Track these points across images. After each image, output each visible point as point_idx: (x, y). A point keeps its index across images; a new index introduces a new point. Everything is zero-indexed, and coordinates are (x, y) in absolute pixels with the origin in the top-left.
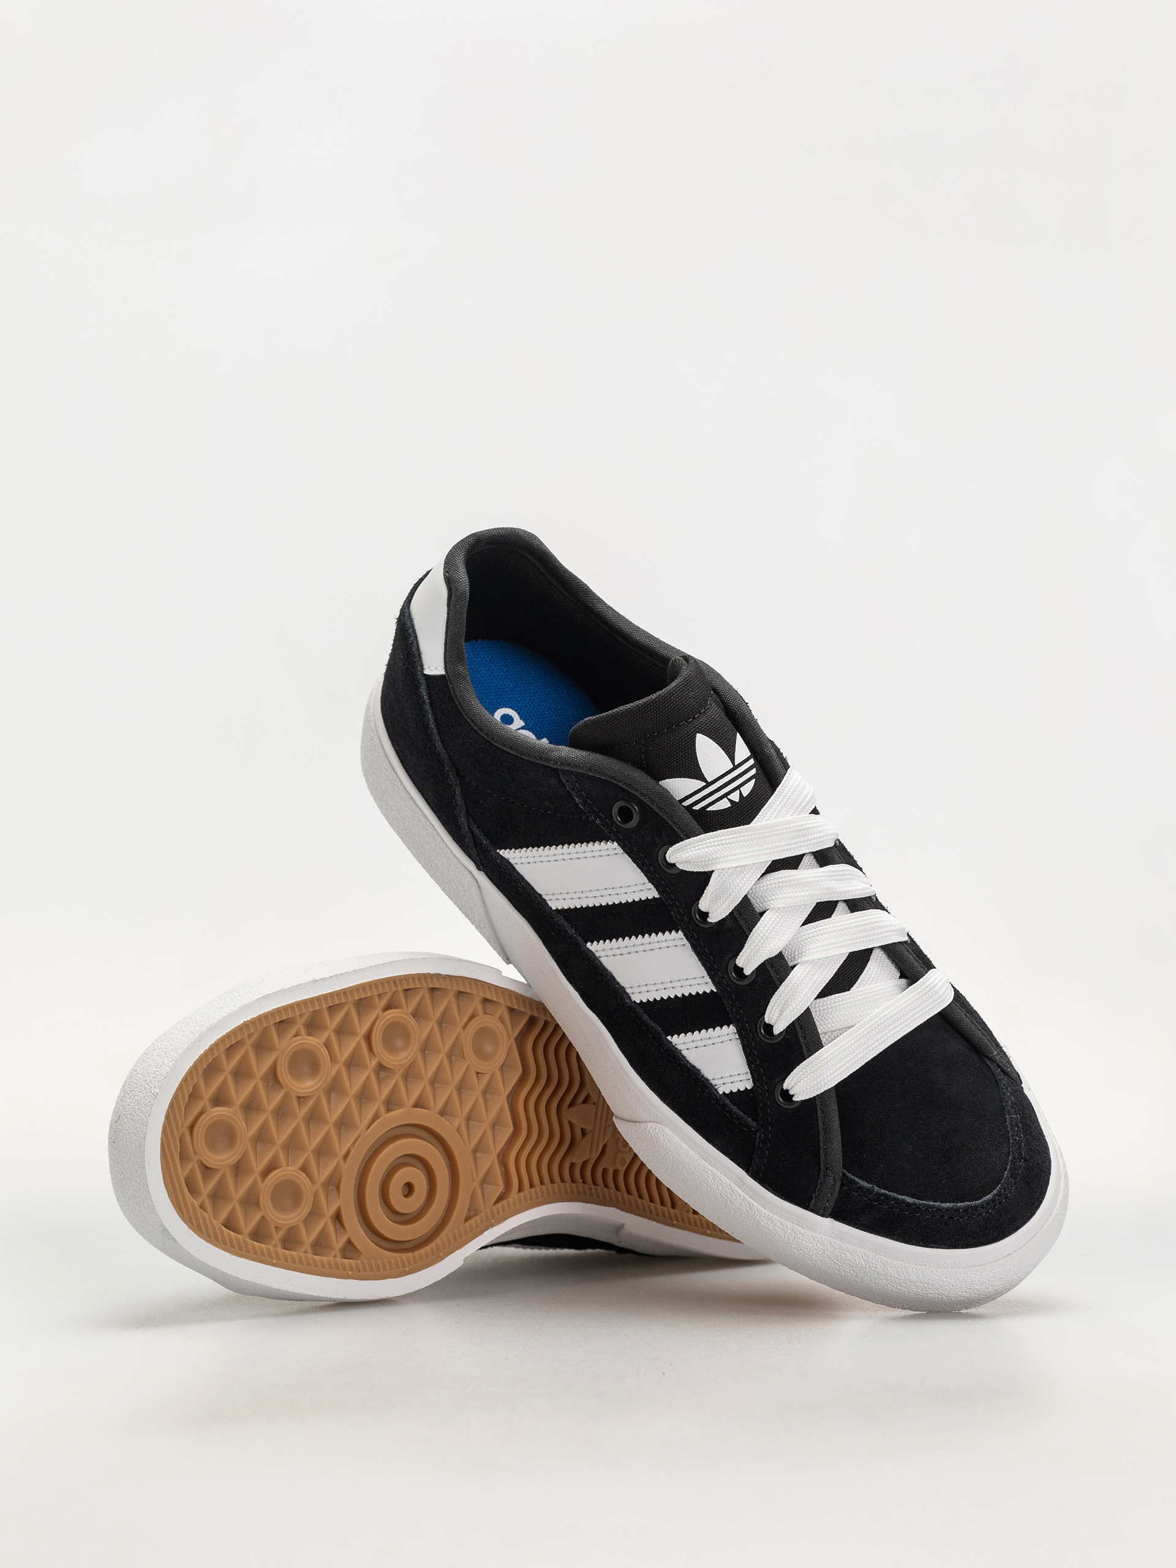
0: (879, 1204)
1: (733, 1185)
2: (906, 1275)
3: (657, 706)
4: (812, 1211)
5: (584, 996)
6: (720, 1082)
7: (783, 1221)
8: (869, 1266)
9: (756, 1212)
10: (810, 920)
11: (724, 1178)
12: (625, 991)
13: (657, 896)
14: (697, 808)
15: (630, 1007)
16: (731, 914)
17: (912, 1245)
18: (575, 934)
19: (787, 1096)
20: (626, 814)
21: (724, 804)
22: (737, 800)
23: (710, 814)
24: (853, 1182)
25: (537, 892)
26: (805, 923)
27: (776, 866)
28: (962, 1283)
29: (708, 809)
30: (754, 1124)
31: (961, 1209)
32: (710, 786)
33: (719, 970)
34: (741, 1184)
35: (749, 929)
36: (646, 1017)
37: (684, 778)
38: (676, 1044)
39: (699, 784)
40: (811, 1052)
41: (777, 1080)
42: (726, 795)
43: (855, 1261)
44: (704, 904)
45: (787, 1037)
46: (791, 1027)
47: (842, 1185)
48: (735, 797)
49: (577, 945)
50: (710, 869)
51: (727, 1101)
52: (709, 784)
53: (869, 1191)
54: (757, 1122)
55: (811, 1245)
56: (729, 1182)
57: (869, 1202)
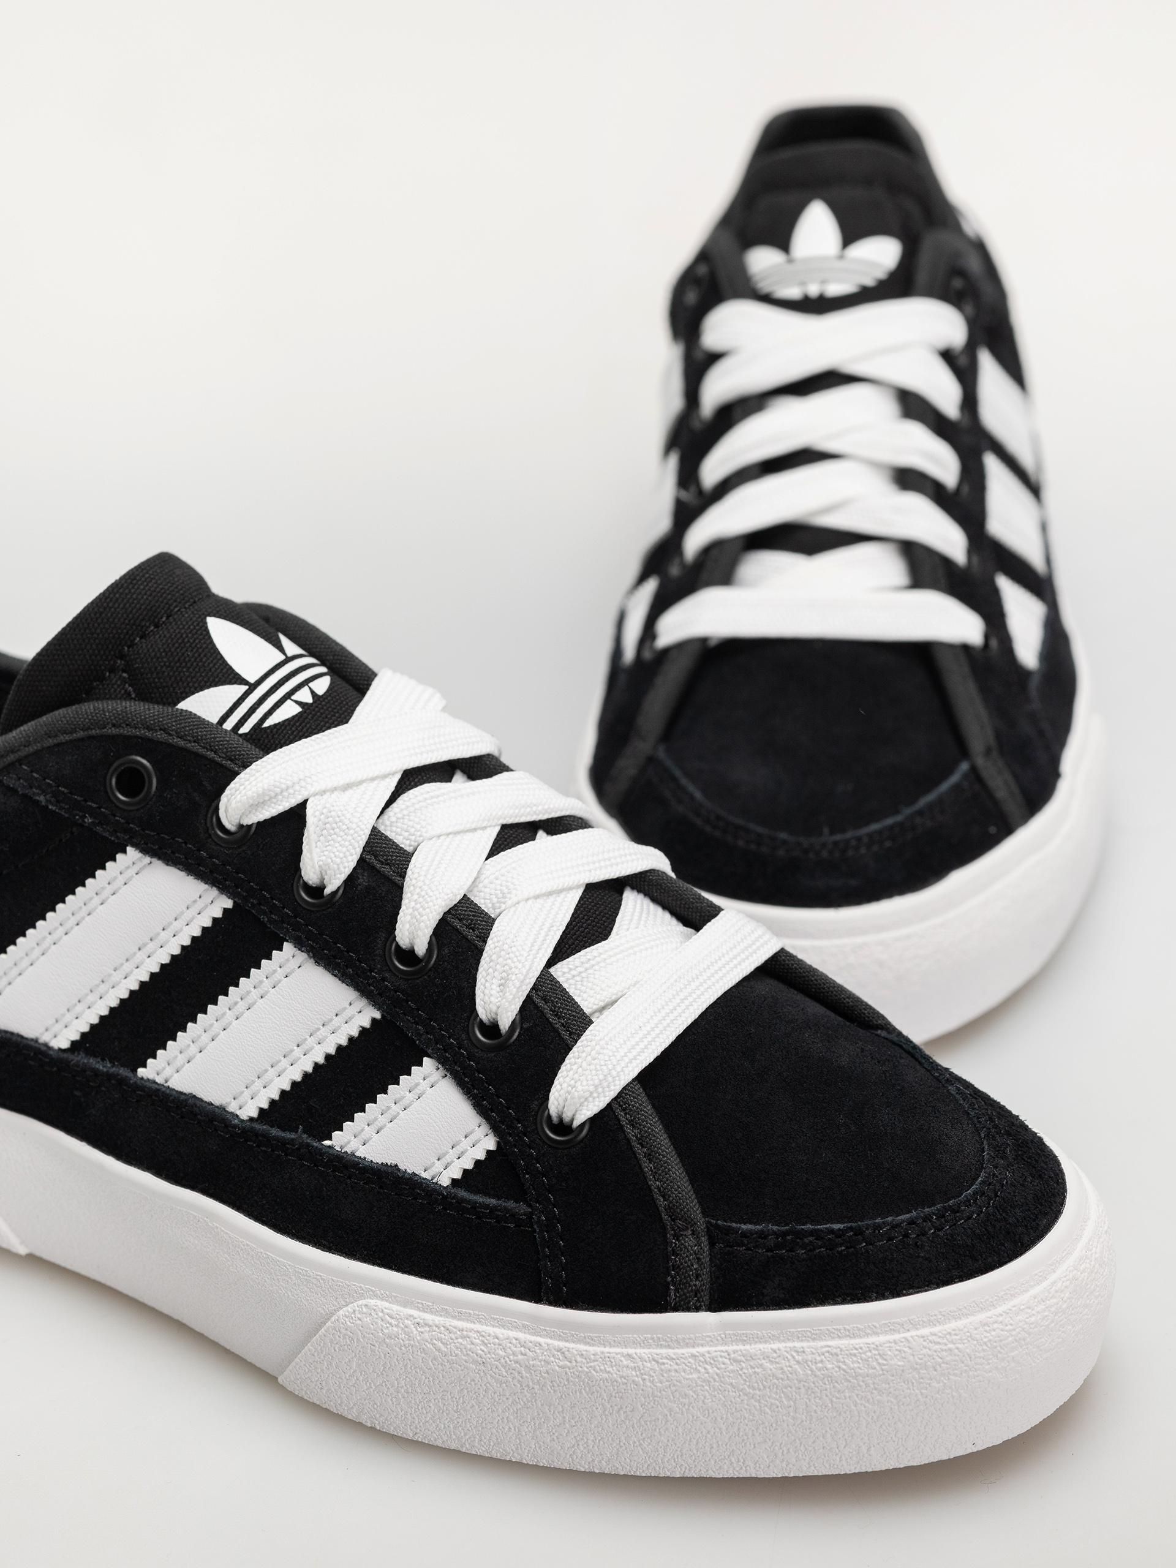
0: (787, 1251)
1: (521, 1336)
2: (881, 1361)
3: (127, 591)
4: (675, 1309)
5: (159, 1172)
6: (438, 1166)
7: (631, 1351)
8: (812, 1370)
9: (579, 1359)
10: (496, 849)
11: (500, 1332)
12: (226, 1111)
13: (229, 904)
14: (245, 729)
15: (244, 1131)
16: (361, 861)
17: (872, 1301)
18: (113, 1067)
19: (562, 1127)
20: (132, 781)
21: (289, 710)
22: (309, 700)
23: (271, 732)
24: (728, 1231)
25: (27, 1039)
26: (492, 853)
27: (411, 778)
28: (985, 1347)
29: (266, 724)
30: (522, 1208)
31: (934, 1214)
32: (255, 689)
33: (371, 971)
34: (536, 1326)
35: (400, 876)
36: (275, 1132)
37: (208, 688)
38: (341, 1148)
39: (235, 691)
40: (576, 1036)
41: (534, 1105)
42: (288, 696)
43: (784, 1372)
44: (310, 871)
45: (525, 1026)
46: (528, 1005)
47: (712, 1244)
48: (304, 696)
49: (122, 1081)
50: (299, 799)
51: (462, 1193)
52: (253, 687)
53: (762, 1235)
54: (525, 1201)
55: (695, 1376)
56: (512, 1334)
57: (770, 1254)
